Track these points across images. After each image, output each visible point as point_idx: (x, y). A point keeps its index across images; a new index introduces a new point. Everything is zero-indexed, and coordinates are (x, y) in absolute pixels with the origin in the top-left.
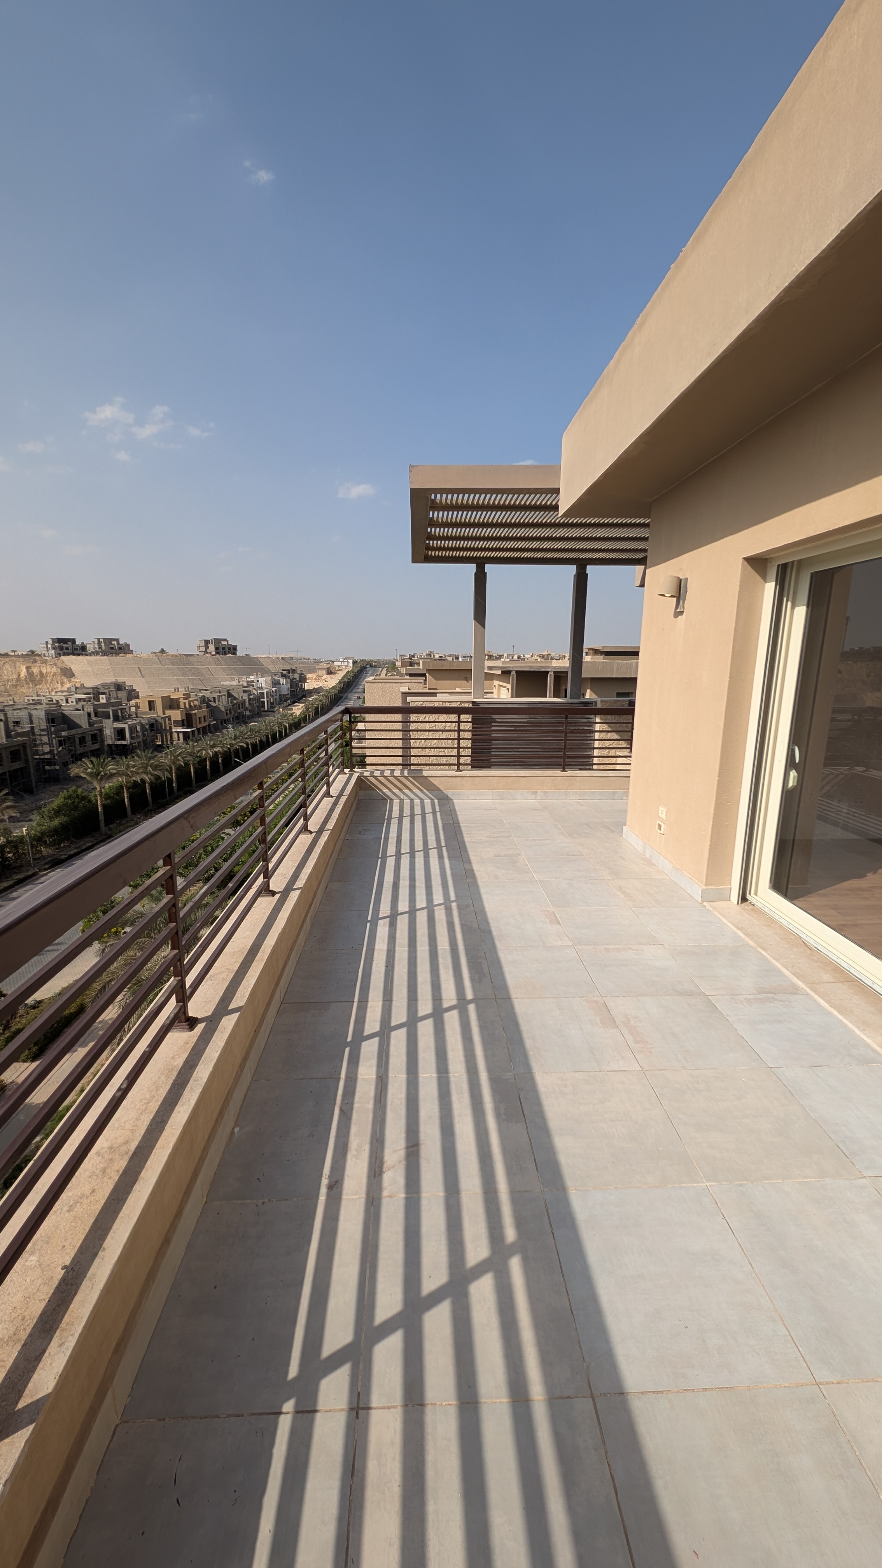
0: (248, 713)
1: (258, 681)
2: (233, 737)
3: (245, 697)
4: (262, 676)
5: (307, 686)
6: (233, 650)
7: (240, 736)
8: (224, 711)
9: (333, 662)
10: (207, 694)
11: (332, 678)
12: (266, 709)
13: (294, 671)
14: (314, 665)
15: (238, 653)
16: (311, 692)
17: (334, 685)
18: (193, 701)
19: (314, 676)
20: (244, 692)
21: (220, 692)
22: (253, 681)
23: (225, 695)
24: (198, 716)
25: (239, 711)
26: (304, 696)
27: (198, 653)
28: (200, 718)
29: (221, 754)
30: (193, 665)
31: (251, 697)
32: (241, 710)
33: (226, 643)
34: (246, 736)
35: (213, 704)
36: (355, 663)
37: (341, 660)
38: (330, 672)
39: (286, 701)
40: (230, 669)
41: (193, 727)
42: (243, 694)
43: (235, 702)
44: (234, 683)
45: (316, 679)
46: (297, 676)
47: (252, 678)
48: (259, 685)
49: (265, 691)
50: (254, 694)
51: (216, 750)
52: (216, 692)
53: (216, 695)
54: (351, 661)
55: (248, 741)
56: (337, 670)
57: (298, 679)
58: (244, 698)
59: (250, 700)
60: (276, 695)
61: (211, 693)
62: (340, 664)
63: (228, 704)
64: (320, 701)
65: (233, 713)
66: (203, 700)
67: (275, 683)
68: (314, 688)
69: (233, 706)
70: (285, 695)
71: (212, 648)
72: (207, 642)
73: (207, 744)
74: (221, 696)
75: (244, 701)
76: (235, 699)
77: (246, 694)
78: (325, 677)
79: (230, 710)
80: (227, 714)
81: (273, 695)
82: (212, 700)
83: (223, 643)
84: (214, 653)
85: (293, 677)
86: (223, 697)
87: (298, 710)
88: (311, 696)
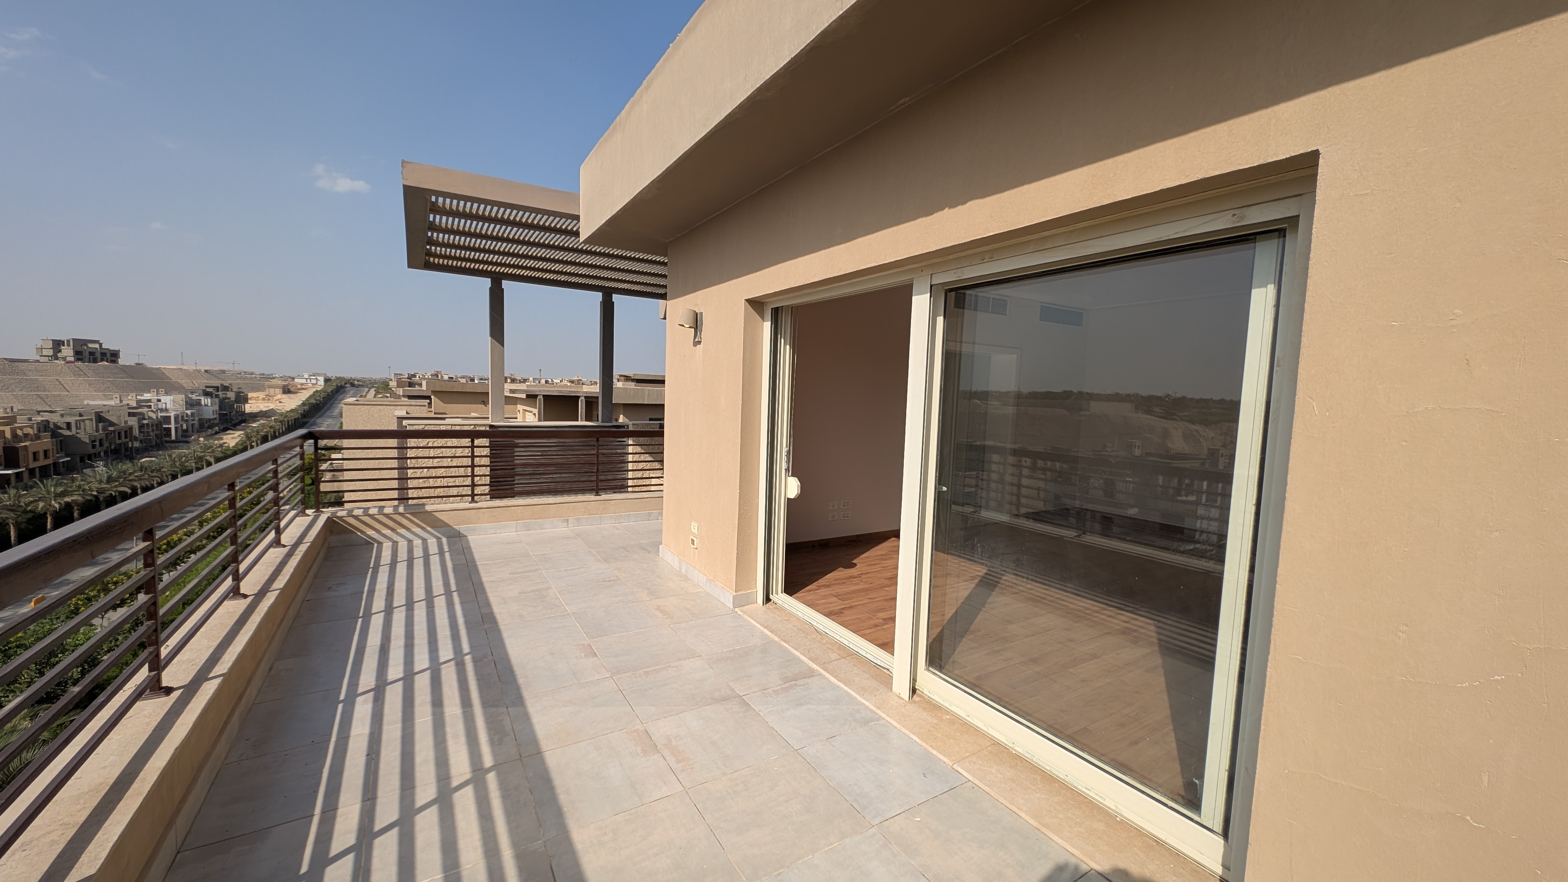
0: (137, 444)
1: (159, 401)
2: (105, 480)
3: (133, 422)
4: (167, 393)
5: (249, 408)
6: (113, 356)
7: (120, 477)
8: (88, 441)
9: (293, 379)
10: (54, 418)
11: (291, 398)
12: (173, 437)
13: (226, 388)
14: (262, 382)
15: (121, 361)
16: (254, 416)
17: (293, 406)
18: (21, 428)
19: (261, 395)
20: (130, 414)
21: (81, 415)
22: (150, 401)
23: (91, 420)
24: (31, 450)
25: (118, 442)
26: (244, 421)
27: (38, 358)
28: (35, 454)
29: (77, 505)
30: (25, 374)
31: (145, 422)
32: (123, 440)
33: (97, 346)
34: (131, 478)
35: (66, 433)
36: (327, 380)
37: (306, 376)
38: (287, 391)
39: (210, 427)
40: (103, 383)
41: (18, 467)
42: (127, 418)
43: (111, 429)
44: (112, 403)
45: (264, 399)
46: (231, 395)
47: (147, 396)
48: (161, 405)
49: (172, 414)
50: (150, 418)
51: (68, 499)
52: (71, 415)
53: (72, 420)
54: (321, 380)
55: (136, 484)
56: (299, 389)
57: (233, 399)
58: (129, 423)
59: (141, 426)
60: (193, 420)
61: (62, 416)
62: (304, 381)
63: (97, 431)
64: (271, 427)
65: (106, 444)
66: (45, 426)
67: (190, 404)
68: (261, 412)
69: (107, 434)
70: (210, 420)
71: (67, 352)
72: (57, 345)
73: (49, 492)
74: (83, 421)
75: (131, 428)
76: (112, 424)
77: (135, 419)
78: (279, 396)
79: (101, 440)
80: (94, 447)
81: (187, 421)
82: (64, 426)
83: (90, 345)
84: (72, 359)
85: (224, 396)
86: (87, 422)
87: (232, 439)
88: (255, 421)
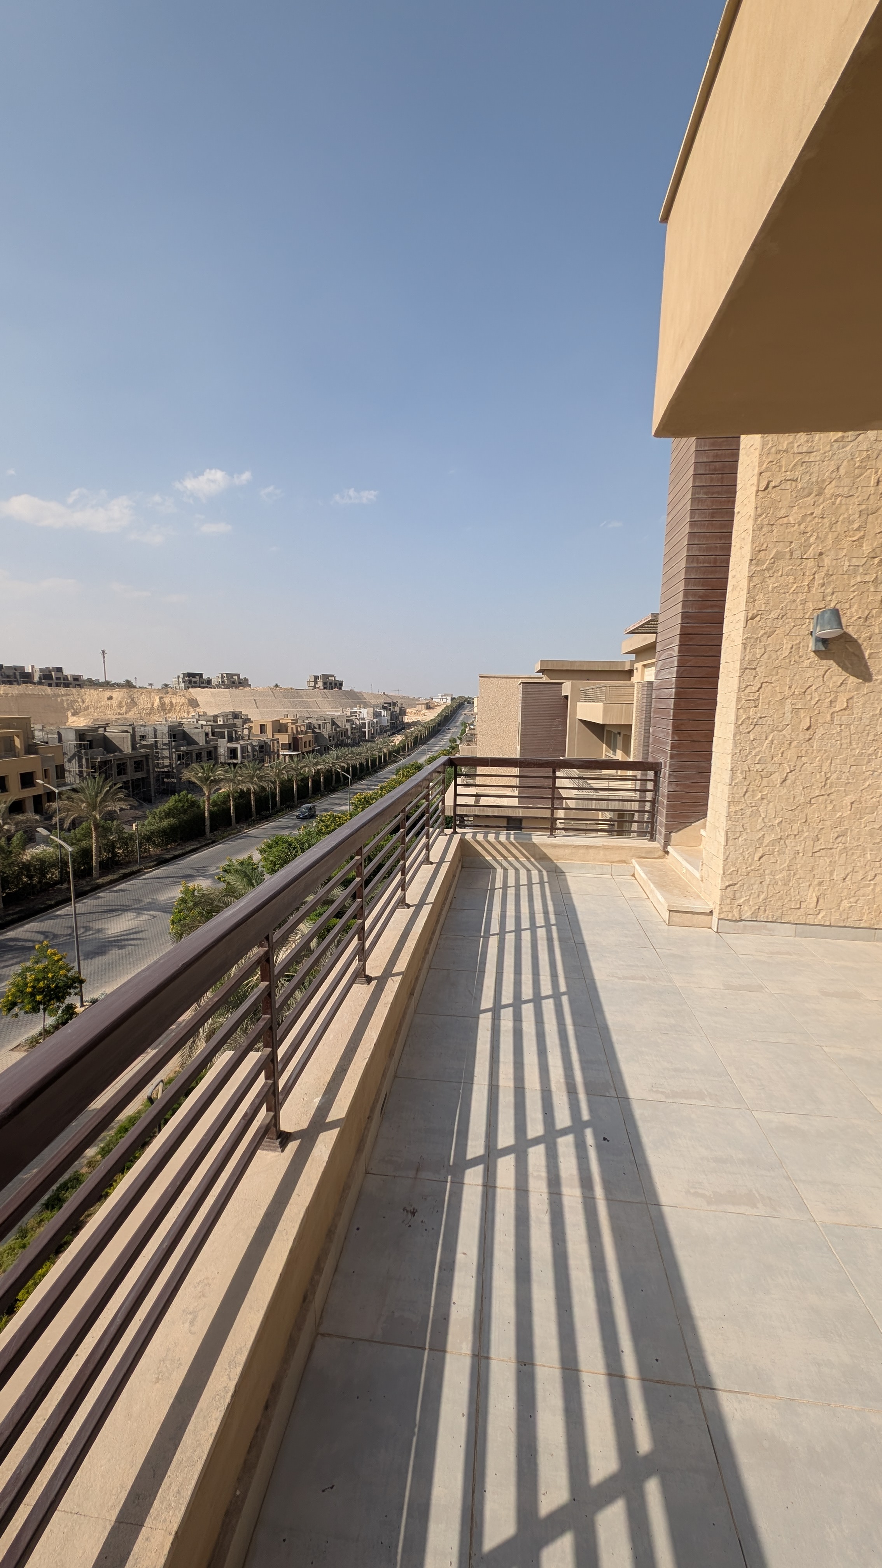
0: (349, 741)
1: (361, 712)
2: (335, 758)
3: (348, 726)
4: (365, 708)
5: (407, 719)
6: (339, 685)
7: (342, 756)
8: (327, 738)
9: (432, 699)
10: (314, 721)
11: (431, 713)
12: (367, 738)
13: (395, 704)
14: (414, 702)
15: (343, 688)
16: (409, 725)
17: (432, 718)
18: (300, 726)
19: (413, 710)
20: (348, 721)
21: (325, 720)
22: (356, 712)
23: (329, 723)
24: (304, 740)
25: (341, 739)
26: (403, 728)
27: (308, 688)
28: (305, 742)
29: (322, 772)
30: (302, 698)
31: (354, 726)
32: (344, 738)
33: (333, 678)
34: (347, 758)
35: (317, 731)
36: (452, 699)
37: (440, 697)
38: (429, 707)
39: (386, 732)
40: (335, 703)
41: (298, 751)
42: (346, 723)
43: (338, 729)
44: (339, 714)
45: (415, 713)
46: (397, 709)
47: (355, 709)
48: (362, 716)
49: (367, 722)
50: (356, 724)
51: (319, 767)
52: (321, 720)
53: (321, 722)
54: (449, 698)
55: (349, 762)
56: (436, 706)
57: (398, 712)
58: (347, 727)
59: (352, 729)
60: (377, 726)
61: (317, 720)
62: (438, 700)
63: (332, 731)
64: (419, 731)
65: (336, 740)
66: (309, 726)
67: (377, 715)
68: (413, 722)
69: (337, 733)
70: (385, 727)
71: (320, 683)
72: (316, 678)
73: (310, 762)
74: (326, 723)
75: (347, 730)
76: (339, 727)
77: (349, 724)
78: (424, 711)
79: (333, 736)
80: (330, 740)
81: (374, 727)
82: (317, 727)
83: (330, 678)
84: (322, 688)
85: (393, 710)
86: (328, 724)
87: (398, 739)
88: (410, 729)
